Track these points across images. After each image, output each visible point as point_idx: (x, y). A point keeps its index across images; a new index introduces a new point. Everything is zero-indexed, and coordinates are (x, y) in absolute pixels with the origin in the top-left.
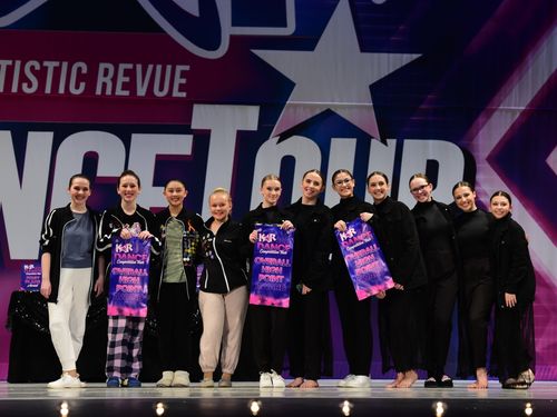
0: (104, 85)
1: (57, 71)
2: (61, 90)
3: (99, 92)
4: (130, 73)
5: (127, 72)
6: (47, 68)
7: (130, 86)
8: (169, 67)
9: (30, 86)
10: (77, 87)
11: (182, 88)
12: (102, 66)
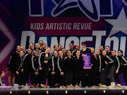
0: (75, 27)
1: (66, 25)
2: (66, 29)
3: (74, 29)
4: (80, 25)
5: (79, 25)
6: (64, 24)
7: (80, 27)
8: (88, 23)
9: (60, 28)
10: (70, 28)
11: (90, 27)
12: (74, 24)
